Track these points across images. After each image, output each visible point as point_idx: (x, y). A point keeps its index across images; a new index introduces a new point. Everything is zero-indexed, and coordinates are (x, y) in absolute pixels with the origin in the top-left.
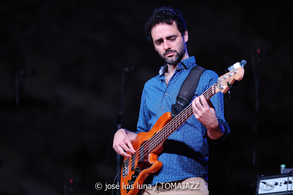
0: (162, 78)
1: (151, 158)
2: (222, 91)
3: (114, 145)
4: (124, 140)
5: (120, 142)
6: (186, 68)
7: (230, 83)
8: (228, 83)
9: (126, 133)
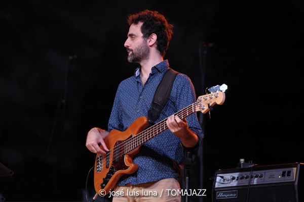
0: (138, 80)
1: (127, 160)
2: (203, 112)
3: (87, 144)
4: (97, 140)
5: (93, 142)
6: (159, 71)
7: (211, 105)
8: (209, 105)
9: (100, 132)
